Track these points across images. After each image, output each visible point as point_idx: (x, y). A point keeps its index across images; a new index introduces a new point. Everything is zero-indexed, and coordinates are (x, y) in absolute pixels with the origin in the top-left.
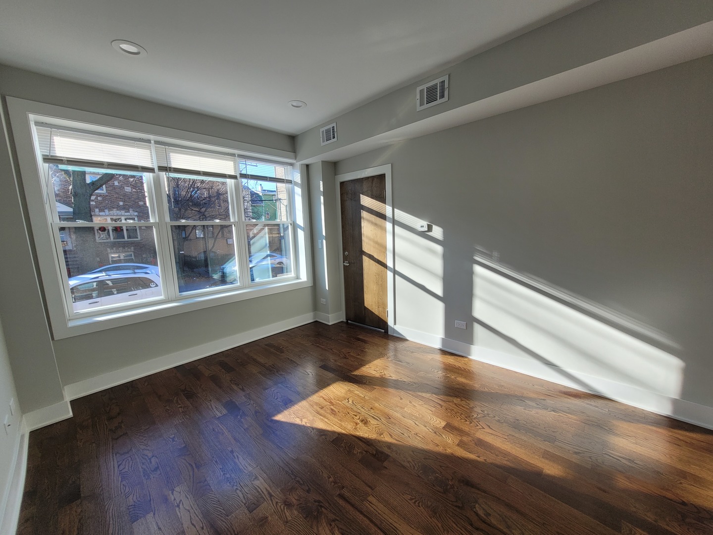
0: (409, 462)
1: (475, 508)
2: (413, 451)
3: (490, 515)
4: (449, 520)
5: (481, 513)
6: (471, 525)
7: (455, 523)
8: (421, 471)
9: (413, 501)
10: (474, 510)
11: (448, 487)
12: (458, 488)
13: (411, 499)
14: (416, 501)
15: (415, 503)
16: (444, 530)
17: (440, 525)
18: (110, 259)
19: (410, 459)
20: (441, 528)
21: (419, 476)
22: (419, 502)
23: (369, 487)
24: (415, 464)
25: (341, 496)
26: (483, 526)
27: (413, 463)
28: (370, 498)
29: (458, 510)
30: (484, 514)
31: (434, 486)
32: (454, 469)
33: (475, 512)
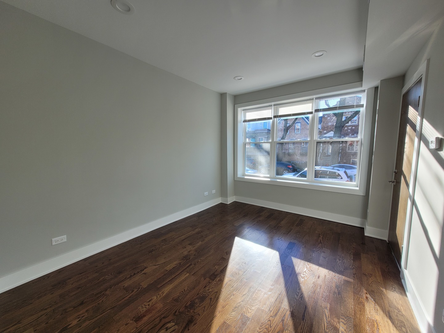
0: (209, 290)
1: (173, 322)
2: (217, 292)
3: (167, 330)
4: (169, 306)
5: (169, 325)
6: (164, 318)
7: (167, 309)
8: (201, 296)
9: (183, 291)
10: (172, 321)
11: (189, 309)
12: (187, 314)
13: (184, 290)
14: (183, 292)
15: (182, 291)
16: (165, 303)
17: (168, 301)
18: (351, 162)
19: (210, 290)
20: (166, 302)
21: (198, 294)
22: (182, 293)
23: (194, 274)
24: (207, 293)
25: (191, 264)
26: (161, 324)
27: (208, 292)
28: (188, 274)
29: (174, 312)
30: (167, 327)
31: (191, 301)
32: (202, 315)
33: (170, 321)
